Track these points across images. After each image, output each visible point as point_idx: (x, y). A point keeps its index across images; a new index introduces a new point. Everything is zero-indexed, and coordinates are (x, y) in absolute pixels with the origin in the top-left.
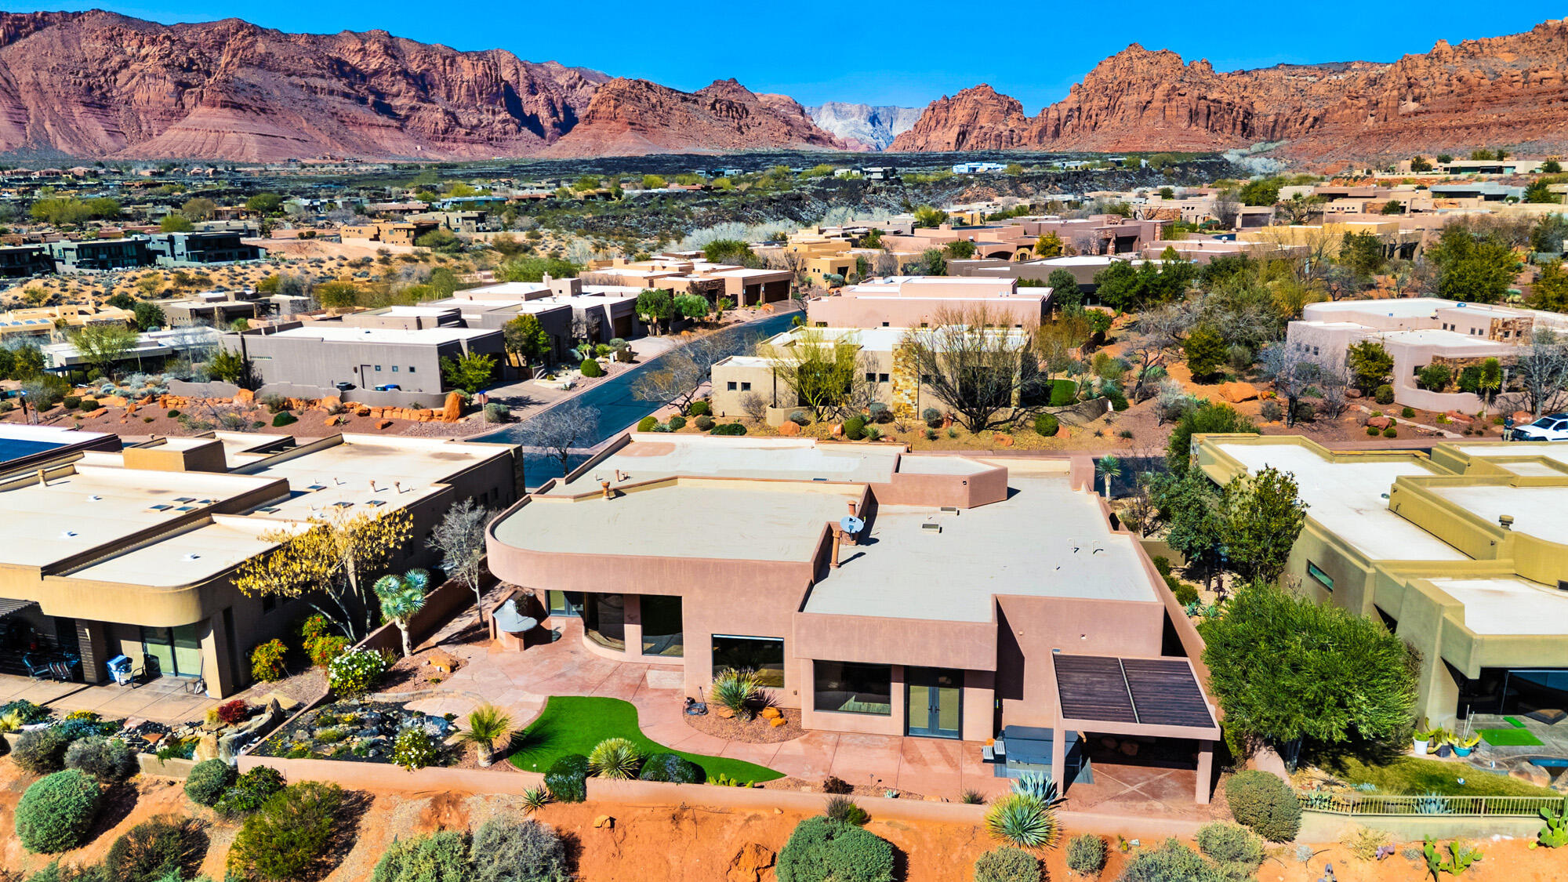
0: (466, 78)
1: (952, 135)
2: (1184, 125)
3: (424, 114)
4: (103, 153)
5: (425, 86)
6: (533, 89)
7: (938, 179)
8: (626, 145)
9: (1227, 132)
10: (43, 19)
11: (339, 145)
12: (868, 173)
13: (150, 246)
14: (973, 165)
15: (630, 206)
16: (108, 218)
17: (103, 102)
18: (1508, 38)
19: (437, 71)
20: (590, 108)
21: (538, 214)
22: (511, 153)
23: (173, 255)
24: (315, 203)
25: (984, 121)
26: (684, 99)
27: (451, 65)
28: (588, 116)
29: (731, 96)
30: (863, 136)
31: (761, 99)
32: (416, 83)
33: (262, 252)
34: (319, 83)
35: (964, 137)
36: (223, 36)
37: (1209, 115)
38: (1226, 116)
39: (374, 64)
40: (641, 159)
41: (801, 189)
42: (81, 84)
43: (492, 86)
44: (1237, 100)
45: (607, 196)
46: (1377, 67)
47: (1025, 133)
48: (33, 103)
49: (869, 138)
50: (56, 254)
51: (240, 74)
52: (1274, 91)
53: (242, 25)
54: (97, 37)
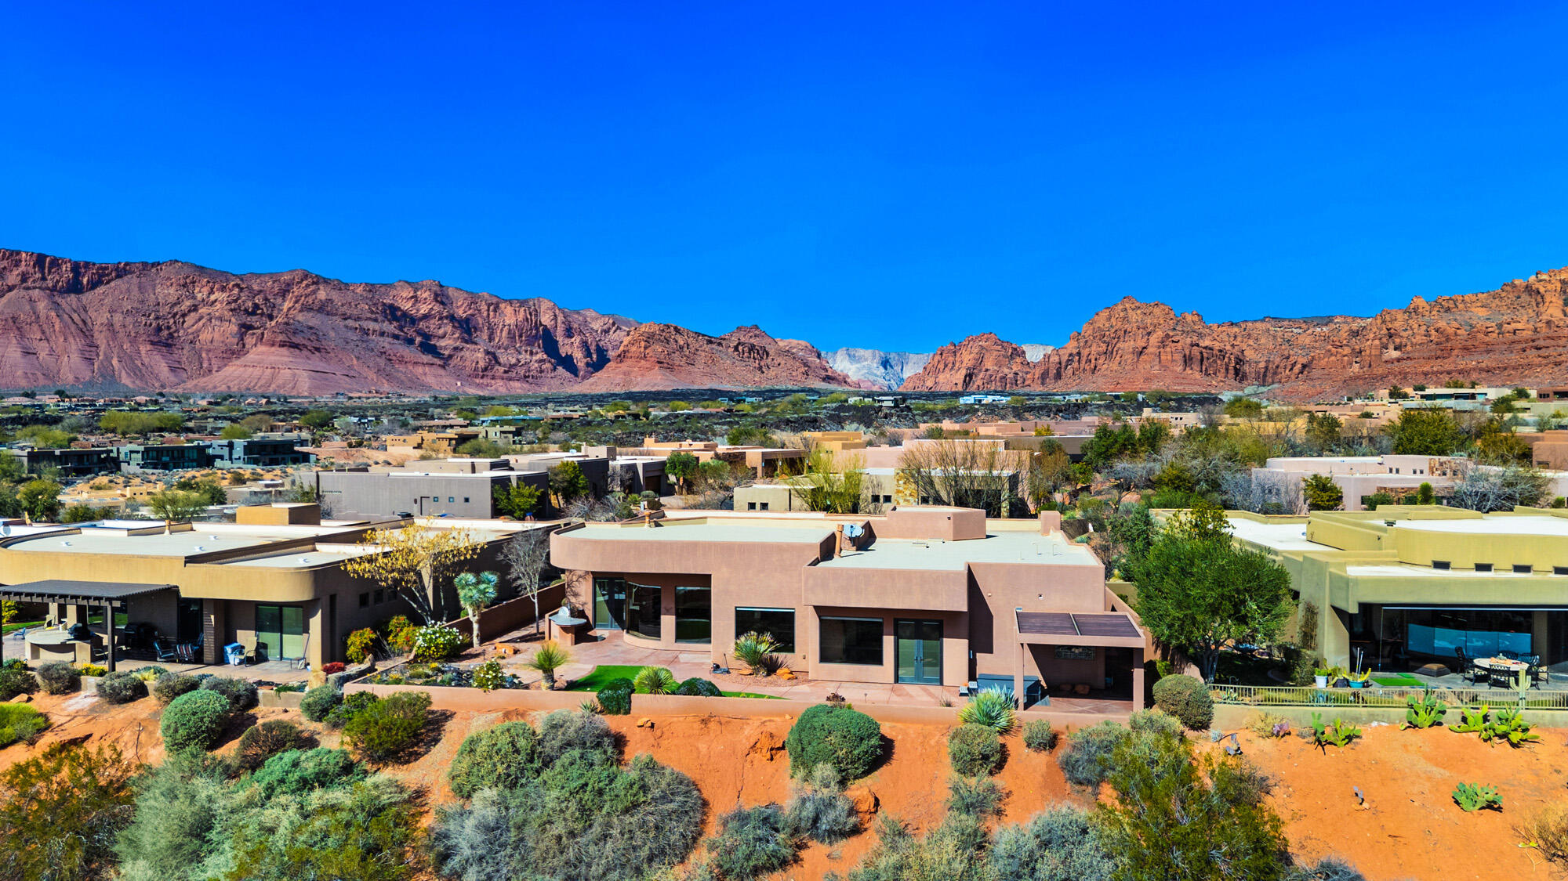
0: (507, 322)
1: (959, 377)
2: (1180, 369)
3: (466, 354)
4: (163, 386)
5: (470, 329)
6: (569, 333)
7: (945, 408)
8: (656, 380)
9: (1221, 376)
10: (124, 268)
11: (384, 381)
12: (879, 401)
13: (210, 451)
14: (978, 397)
15: (657, 424)
16: (171, 431)
17: (170, 341)
18: (1480, 295)
19: (482, 317)
20: (622, 348)
21: (571, 430)
22: (545, 389)
23: (231, 459)
24: (363, 421)
25: (989, 364)
26: (710, 342)
27: (495, 311)
28: (619, 356)
29: (752, 341)
30: (875, 378)
31: (781, 344)
32: (461, 327)
33: (313, 458)
34: (372, 325)
35: (971, 379)
36: (288, 285)
37: (1202, 360)
38: (1219, 362)
39: (424, 309)
40: (668, 392)
41: (816, 413)
42: (151, 325)
43: (531, 329)
44: (1228, 347)
45: (636, 416)
46: (1359, 320)
47: (1028, 376)
48: (105, 341)
49: (881, 380)
50: (122, 457)
51: (300, 317)
52: (1263, 341)
53: (307, 275)
54: (172, 285)
